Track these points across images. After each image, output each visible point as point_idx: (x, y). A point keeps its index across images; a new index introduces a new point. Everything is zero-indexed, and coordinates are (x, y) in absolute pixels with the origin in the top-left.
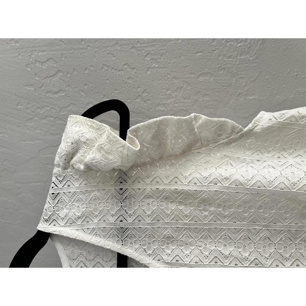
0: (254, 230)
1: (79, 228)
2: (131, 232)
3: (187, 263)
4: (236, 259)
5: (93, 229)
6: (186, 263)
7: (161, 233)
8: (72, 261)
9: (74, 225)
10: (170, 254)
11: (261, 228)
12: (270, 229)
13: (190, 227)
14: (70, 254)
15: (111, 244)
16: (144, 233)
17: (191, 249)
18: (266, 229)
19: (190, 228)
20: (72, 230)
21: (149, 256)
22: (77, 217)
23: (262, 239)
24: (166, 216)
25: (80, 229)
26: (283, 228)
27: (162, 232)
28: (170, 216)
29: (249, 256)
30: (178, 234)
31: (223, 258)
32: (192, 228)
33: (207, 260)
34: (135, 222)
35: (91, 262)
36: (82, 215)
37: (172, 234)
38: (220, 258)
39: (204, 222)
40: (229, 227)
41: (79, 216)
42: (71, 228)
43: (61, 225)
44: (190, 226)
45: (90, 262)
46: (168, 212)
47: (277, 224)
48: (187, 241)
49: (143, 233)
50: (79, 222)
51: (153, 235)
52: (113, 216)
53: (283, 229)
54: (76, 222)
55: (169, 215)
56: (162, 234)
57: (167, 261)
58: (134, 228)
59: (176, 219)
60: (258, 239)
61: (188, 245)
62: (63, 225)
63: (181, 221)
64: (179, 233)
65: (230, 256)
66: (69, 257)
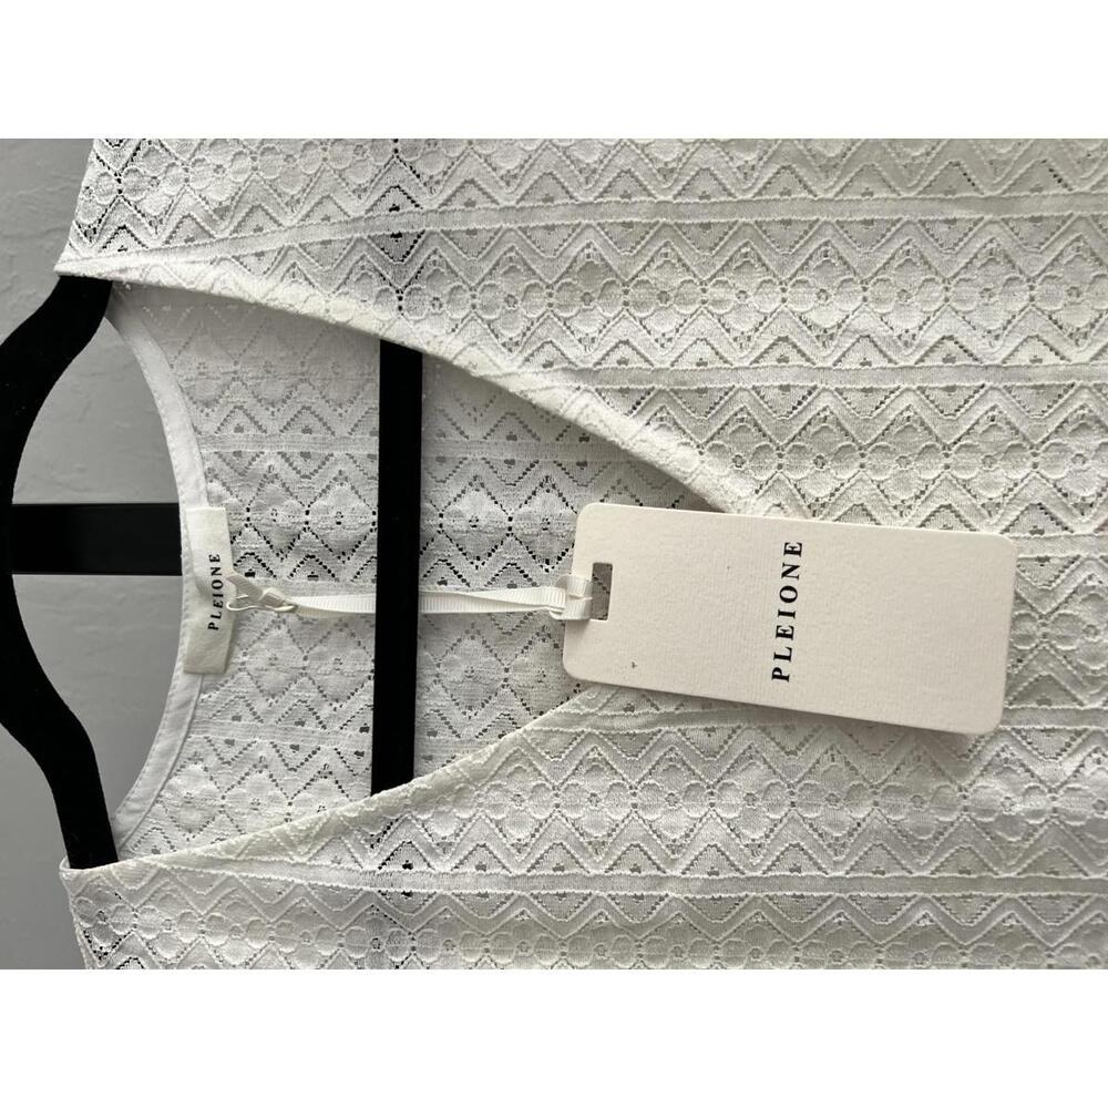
0: (944, 228)
1: (223, 255)
2: (435, 252)
3: (663, 366)
4: (866, 341)
5: (279, 253)
6: (658, 366)
7: (558, 253)
8: (202, 411)
9: (205, 245)
10: (593, 339)
11: (977, 216)
12: (1015, 216)
13: (680, 221)
14: (191, 380)
15: (354, 306)
16: (488, 253)
17: (682, 315)
18: (998, 218)
19: (680, 226)
20: (193, 262)
21: (510, 350)
22: (215, 211)
23: (978, 263)
24: (582, 180)
25: (226, 259)
26: (1068, 209)
27: (562, 249)
28: (597, 176)
29: (921, 328)
30: (628, 257)
31: (812, 341)
32: (689, 225)
33: (746, 353)
34: (453, 207)
35: (275, 410)
36: (233, 198)
37: (603, 253)
38: (798, 344)
39: (740, 197)
40: (842, 214)
41: (220, 203)
42: (192, 258)
43: (151, 246)
44: (679, 217)
45: (271, 409)
46: (591, 160)
47: (1045, 193)
48: (666, 284)
49: (484, 257)
50: (224, 230)
51: (525, 264)
52: (360, 191)
53: (1067, 213)
54: (212, 232)
55: (594, 171)
56: (561, 254)
57: (582, 366)
58: (447, 233)
59: (621, 186)
60: (962, 265)
61: (669, 303)
62: (159, 245)
63: (643, 198)
64: (635, 252)
65: (840, 331)
66: (187, 392)
